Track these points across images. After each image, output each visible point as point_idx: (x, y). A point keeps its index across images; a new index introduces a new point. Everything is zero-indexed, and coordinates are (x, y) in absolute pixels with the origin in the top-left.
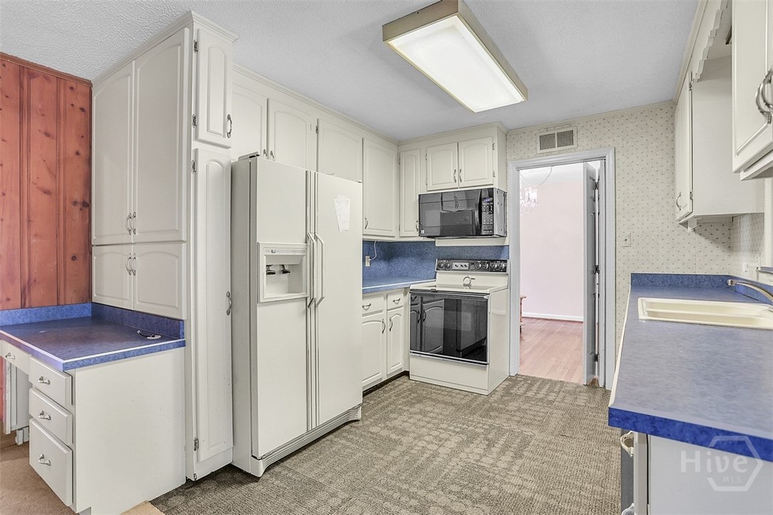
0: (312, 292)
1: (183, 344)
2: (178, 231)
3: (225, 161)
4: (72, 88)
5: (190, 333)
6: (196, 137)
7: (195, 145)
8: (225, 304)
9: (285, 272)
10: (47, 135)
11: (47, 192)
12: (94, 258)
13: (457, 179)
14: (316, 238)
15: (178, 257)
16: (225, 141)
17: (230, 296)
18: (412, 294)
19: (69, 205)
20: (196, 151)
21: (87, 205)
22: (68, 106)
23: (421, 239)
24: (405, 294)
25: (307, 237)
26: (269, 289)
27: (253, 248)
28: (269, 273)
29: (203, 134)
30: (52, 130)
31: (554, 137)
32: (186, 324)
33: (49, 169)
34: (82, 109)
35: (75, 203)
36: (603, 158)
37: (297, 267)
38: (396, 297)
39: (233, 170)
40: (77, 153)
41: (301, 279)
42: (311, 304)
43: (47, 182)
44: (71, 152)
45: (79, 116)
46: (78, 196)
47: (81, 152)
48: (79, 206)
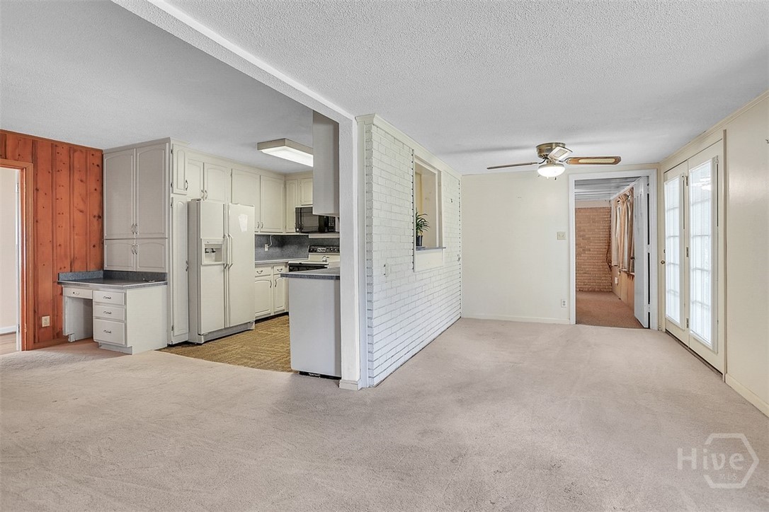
0: (227, 262)
1: (166, 284)
2: (164, 233)
3: (185, 202)
4: (93, 155)
5: (170, 278)
6: (172, 192)
7: (172, 195)
8: (185, 266)
9: (213, 252)
10: (82, 181)
11: (81, 211)
12: (105, 246)
14: (229, 236)
15: (164, 245)
16: (185, 192)
17: (187, 263)
18: (290, 266)
19: (92, 217)
20: (172, 198)
21: (101, 217)
22: (91, 164)
23: (298, 234)
24: (286, 267)
25: (224, 235)
26: (206, 260)
27: (199, 241)
28: (206, 252)
29: (175, 190)
30: (84, 179)
32: (168, 275)
33: (83, 200)
34: (98, 166)
35: (95, 216)
37: (219, 250)
38: (279, 268)
39: (188, 204)
40: (96, 190)
41: (221, 255)
42: (226, 267)
43: (81, 207)
44: (93, 190)
45: (97, 170)
46: (96, 213)
47: (97, 189)
48: (97, 218)
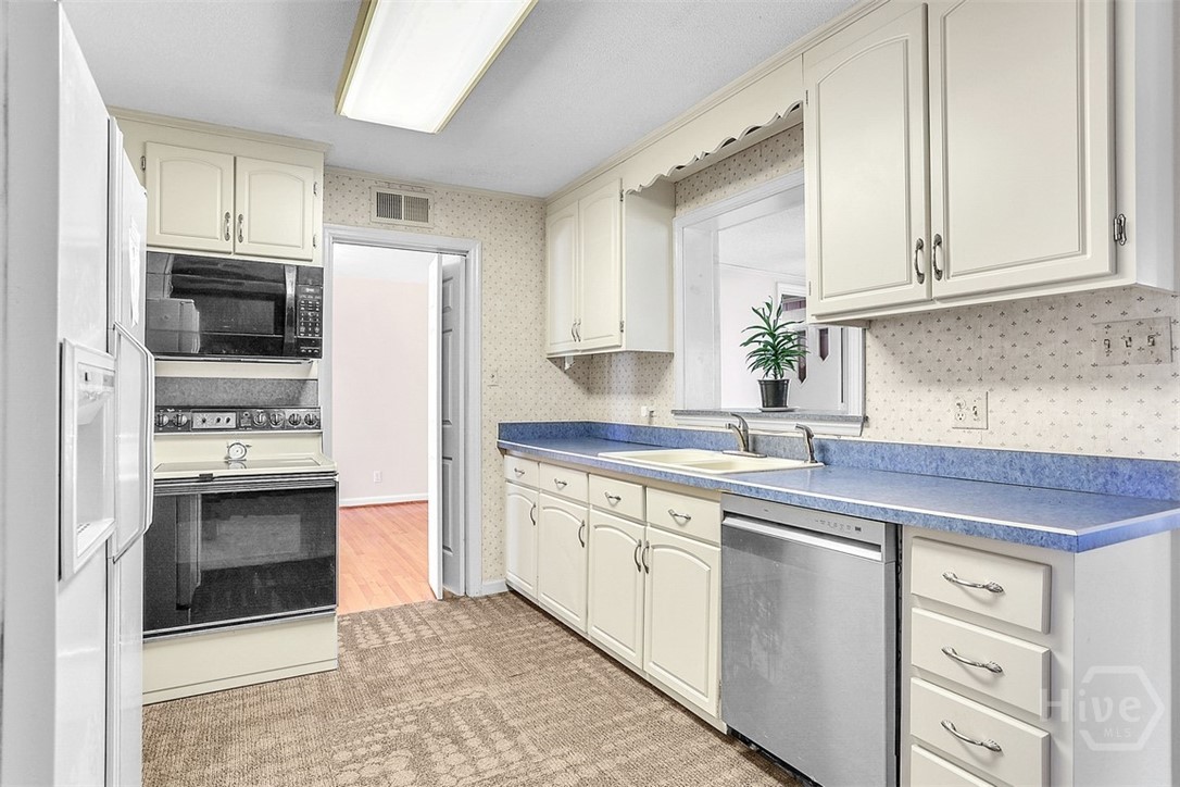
13: (231, 234)
31: (400, 201)
36: (464, 253)
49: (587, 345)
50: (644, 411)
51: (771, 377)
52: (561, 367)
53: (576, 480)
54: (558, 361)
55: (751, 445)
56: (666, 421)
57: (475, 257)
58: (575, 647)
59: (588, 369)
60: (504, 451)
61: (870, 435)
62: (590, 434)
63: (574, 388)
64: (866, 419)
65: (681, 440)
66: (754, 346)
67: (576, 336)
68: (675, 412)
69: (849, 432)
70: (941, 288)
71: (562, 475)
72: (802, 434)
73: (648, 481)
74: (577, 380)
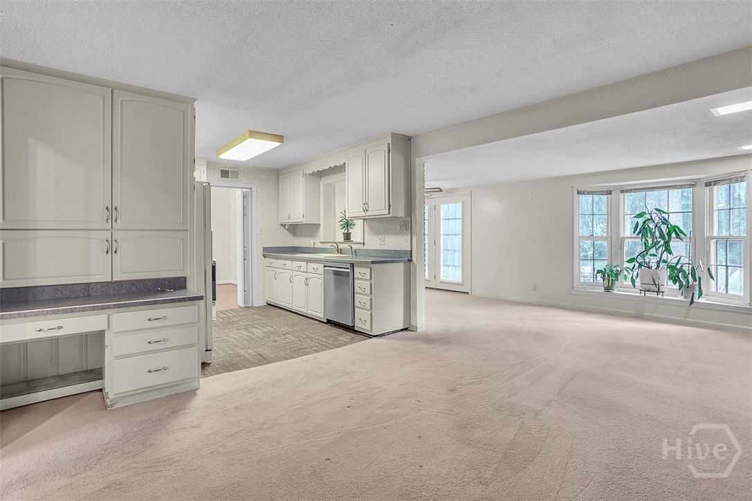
2: (184, 224)
15: (184, 240)
31: (229, 173)
49: (292, 221)
50: (312, 242)
51: (346, 232)
52: (285, 227)
53: (288, 263)
54: (284, 226)
55: (340, 251)
56: (318, 245)
57: (254, 190)
58: (289, 313)
59: (294, 229)
60: (265, 256)
61: (365, 247)
62: (294, 250)
63: (290, 234)
64: (364, 243)
65: (322, 251)
66: (341, 223)
67: (289, 218)
68: (321, 242)
69: (361, 246)
70: (368, 214)
71: (284, 262)
72: (350, 248)
73: (308, 261)
74: (290, 232)
